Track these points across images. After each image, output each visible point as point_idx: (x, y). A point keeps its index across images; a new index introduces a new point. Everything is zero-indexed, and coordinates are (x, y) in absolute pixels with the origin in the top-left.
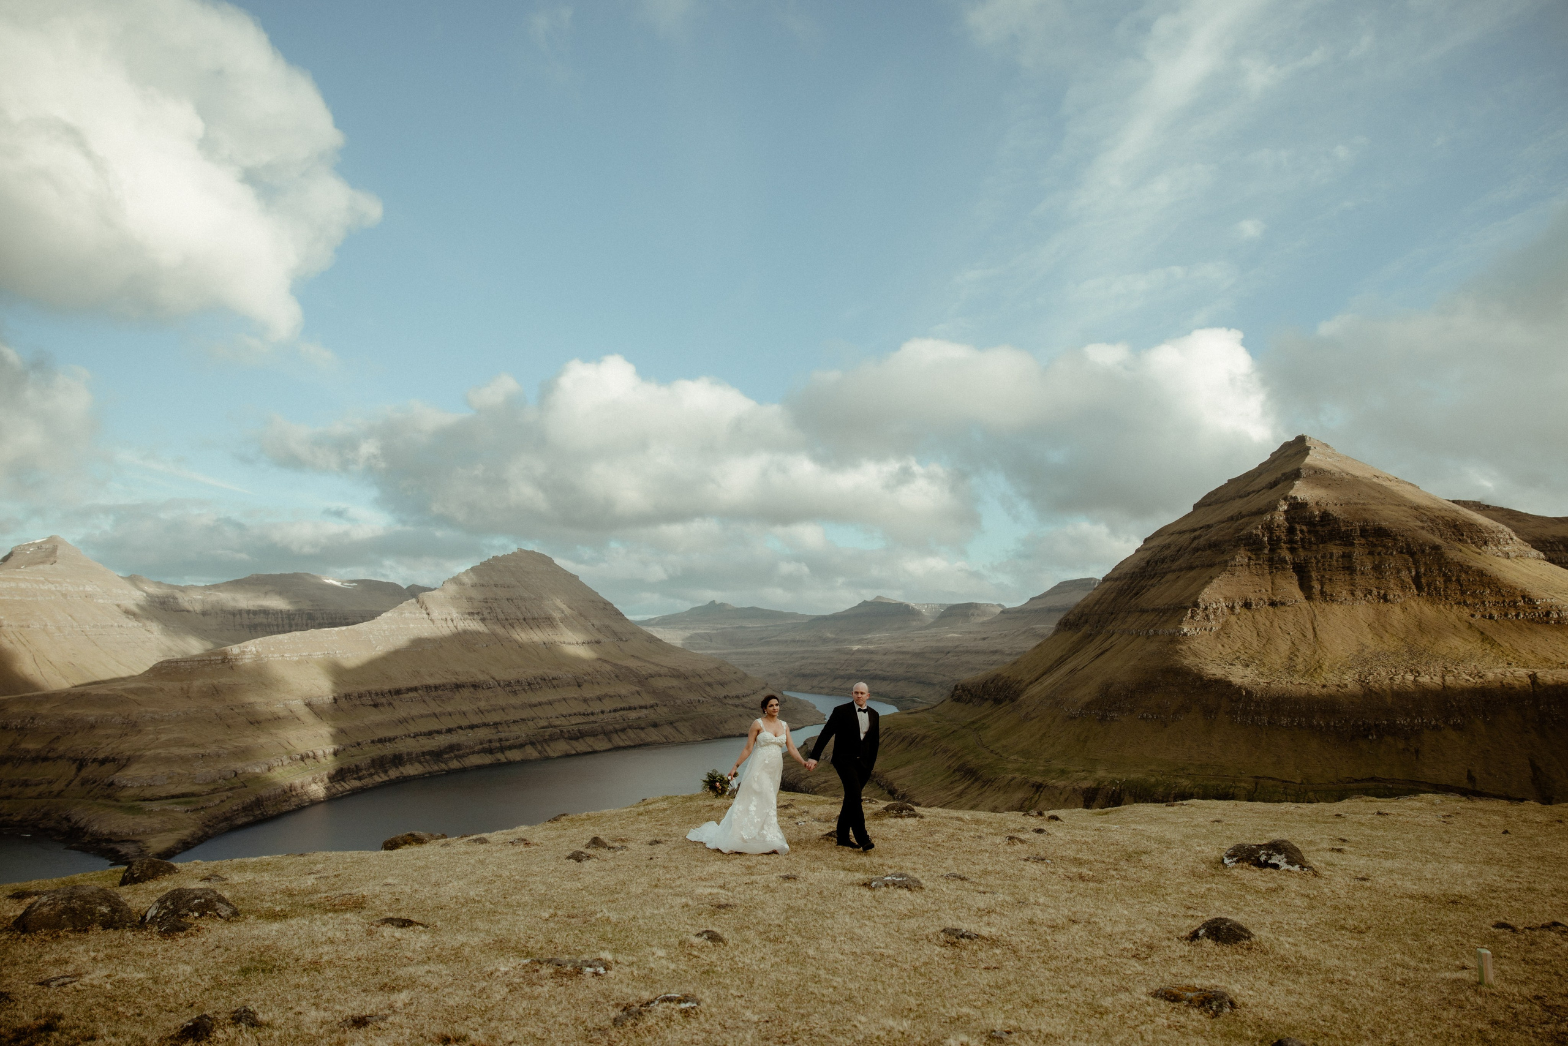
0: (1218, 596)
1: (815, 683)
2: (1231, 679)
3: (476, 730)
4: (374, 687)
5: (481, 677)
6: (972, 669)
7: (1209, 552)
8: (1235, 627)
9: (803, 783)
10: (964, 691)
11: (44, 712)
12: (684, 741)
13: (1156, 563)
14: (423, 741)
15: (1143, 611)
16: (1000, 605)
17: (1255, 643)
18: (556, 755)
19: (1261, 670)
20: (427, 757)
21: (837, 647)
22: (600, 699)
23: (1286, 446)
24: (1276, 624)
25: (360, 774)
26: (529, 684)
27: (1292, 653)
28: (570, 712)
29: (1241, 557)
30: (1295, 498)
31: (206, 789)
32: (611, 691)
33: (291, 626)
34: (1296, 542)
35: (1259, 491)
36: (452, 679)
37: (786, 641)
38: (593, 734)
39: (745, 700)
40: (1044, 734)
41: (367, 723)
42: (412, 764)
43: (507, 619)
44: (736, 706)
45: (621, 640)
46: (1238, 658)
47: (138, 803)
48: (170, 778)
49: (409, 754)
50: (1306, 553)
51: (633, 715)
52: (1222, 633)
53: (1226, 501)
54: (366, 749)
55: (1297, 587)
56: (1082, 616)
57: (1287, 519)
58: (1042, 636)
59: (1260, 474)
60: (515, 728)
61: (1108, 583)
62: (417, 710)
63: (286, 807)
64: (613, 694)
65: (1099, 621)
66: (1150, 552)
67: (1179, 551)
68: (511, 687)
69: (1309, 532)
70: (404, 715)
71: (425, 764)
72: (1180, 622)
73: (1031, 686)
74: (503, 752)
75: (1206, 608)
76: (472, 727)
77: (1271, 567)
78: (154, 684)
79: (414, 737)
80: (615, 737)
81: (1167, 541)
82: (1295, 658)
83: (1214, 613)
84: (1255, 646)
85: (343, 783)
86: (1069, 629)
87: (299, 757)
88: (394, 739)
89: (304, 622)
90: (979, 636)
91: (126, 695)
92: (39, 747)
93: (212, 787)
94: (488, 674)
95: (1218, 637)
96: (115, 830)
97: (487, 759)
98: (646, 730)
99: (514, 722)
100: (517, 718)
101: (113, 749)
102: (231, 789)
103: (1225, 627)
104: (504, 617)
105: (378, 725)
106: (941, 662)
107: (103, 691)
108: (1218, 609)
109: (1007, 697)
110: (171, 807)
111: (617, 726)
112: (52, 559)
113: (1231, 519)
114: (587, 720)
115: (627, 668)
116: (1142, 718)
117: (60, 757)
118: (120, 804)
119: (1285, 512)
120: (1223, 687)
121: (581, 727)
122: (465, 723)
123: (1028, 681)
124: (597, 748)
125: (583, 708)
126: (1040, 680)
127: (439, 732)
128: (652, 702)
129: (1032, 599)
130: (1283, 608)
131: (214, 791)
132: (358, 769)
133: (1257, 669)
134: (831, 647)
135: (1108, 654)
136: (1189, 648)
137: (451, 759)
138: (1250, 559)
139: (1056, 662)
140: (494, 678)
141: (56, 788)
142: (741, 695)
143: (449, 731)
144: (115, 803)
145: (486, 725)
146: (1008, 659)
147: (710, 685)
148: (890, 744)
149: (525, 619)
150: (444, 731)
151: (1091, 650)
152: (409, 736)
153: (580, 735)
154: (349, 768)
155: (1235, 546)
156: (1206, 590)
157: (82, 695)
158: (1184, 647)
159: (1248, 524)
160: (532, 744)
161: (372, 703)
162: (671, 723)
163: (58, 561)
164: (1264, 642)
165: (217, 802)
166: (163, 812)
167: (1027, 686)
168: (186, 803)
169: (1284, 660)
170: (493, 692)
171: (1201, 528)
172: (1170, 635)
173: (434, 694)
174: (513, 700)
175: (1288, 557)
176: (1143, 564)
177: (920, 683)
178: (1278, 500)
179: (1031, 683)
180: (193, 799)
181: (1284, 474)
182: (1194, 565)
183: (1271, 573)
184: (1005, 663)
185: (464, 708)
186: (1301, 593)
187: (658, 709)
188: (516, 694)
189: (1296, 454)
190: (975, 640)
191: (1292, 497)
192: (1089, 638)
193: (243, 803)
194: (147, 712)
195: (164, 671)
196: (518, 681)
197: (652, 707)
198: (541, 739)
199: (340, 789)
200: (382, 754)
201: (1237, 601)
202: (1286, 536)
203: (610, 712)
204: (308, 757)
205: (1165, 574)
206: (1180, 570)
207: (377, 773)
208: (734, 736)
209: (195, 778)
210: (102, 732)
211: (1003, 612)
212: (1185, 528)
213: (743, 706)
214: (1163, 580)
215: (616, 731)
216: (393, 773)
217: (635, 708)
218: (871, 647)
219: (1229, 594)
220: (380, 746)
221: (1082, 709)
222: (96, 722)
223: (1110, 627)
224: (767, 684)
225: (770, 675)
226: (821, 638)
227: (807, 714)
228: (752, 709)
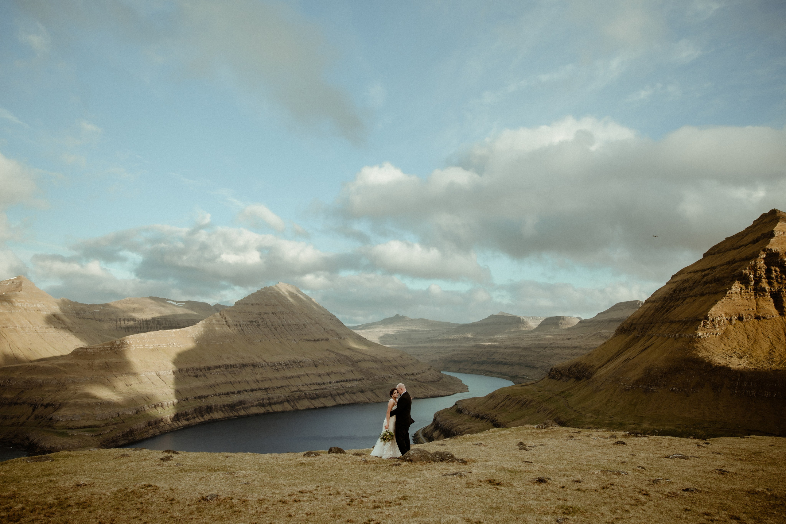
0: (721, 313)
2: (731, 366)
3: (255, 392)
4: (195, 365)
5: (258, 360)
6: (561, 358)
7: (714, 284)
8: (733, 332)
9: (455, 429)
10: (556, 372)
11: (15, 376)
12: (380, 401)
13: (680, 292)
14: (224, 398)
15: (672, 322)
16: (578, 318)
17: (746, 343)
18: (302, 408)
19: (750, 360)
20: (226, 408)
21: (475, 344)
22: (328, 374)
23: (764, 216)
24: (760, 331)
25: (188, 417)
26: (286, 365)
27: (771, 350)
28: (311, 382)
29: (736, 287)
30: (771, 250)
31: (103, 423)
32: (335, 369)
33: (148, 328)
34: (772, 278)
35: (746, 245)
36: (240, 361)
37: (443, 340)
38: (325, 396)
39: (418, 376)
40: (609, 400)
41: (192, 387)
42: (217, 412)
43: (272, 325)
44: (412, 380)
45: (341, 338)
46: (735, 353)
47: (65, 430)
48: (82, 416)
49: (216, 406)
50: (779, 285)
51: (349, 385)
52: (724, 337)
53: (725, 252)
54: (191, 402)
55: (774, 307)
56: (632, 325)
57: (765, 263)
58: (606, 337)
59: (747, 234)
60: (277, 391)
61: (648, 304)
62: (220, 379)
63: (146, 436)
64: (336, 372)
65: (643, 328)
66: (676, 284)
67: (694, 283)
68: (275, 366)
69: (781, 272)
70: (213, 382)
71: (225, 412)
72: (696, 329)
73: (599, 370)
74: (270, 406)
75: (713, 320)
76: (252, 390)
77: (755, 294)
78: (73, 362)
79: (219, 396)
80: (338, 398)
81: (686, 278)
82: (773, 353)
83: (719, 323)
84: (746, 345)
85: (178, 422)
86: (624, 333)
87: (153, 406)
88: (207, 396)
89: (155, 326)
90: (566, 337)
91: (59, 367)
92: (13, 396)
93: (105, 422)
94: (261, 358)
95: (721, 339)
96: (53, 446)
97: (261, 410)
98: (356, 394)
99: (277, 388)
100: (279, 385)
101: (52, 398)
102: (116, 424)
103: (726, 333)
104: (270, 324)
105: (198, 388)
106: (541, 353)
107: (46, 365)
108: (721, 321)
109: (584, 376)
110: (84, 433)
111: (339, 392)
112: (19, 289)
113: (729, 263)
114: (321, 388)
115: (345, 356)
116: (672, 390)
117: (24, 403)
118: (55, 431)
119: (764, 259)
120: (725, 370)
121: (317, 392)
122: (248, 388)
123: (598, 366)
124: (327, 405)
125: (318, 380)
126: (605, 366)
127: (233, 393)
128: (360, 377)
129: (599, 314)
130: (764, 321)
131: (107, 425)
132: (186, 414)
133: (748, 360)
134: (472, 343)
135: (649, 350)
136: (703, 346)
137: (240, 409)
138: (741, 289)
139: (615, 354)
140: (265, 361)
141: (21, 420)
142: (415, 374)
143: (239, 392)
144: (53, 430)
145: (260, 389)
146: (584, 352)
147: (396, 367)
148: (510, 405)
149: (283, 325)
150: (236, 392)
151: (639, 346)
152: (216, 395)
153: (317, 397)
154: (182, 414)
155: (731, 281)
156: (713, 309)
157: (36, 367)
158: (699, 346)
159: (739, 266)
160: (288, 401)
161: (195, 375)
162: (372, 390)
163: (23, 290)
164: (752, 342)
165: (108, 431)
166: (79, 437)
167: (597, 369)
168: (92, 431)
169: (766, 354)
170: (264, 369)
171: (709, 269)
172: (690, 337)
173: (230, 370)
174: (277, 375)
175: (767, 287)
176: (671, 292)
177: (528, 366)
178: (759, 251)
179: (600, 367)
180: (95, 429)
181: (762, 235)
182: (705, 292)
183: (756, 298)
184: (582, 355)
185: (247, 379)
186: (776, 311)
187: (365, 382)
188: (278, 371)
189: (770, 221)
190: (563, 340)
191: (768, 249)
192: (636, 339)
193: (123, 432)
194: (70, 377)
195: (79, 354)
196: (279, 363)
197: (360, 380)
198: (293, 399)
199: (177, 426)
200: (200, 406)
201: (734, 316)
202: (765, 274)
203: (335, 382)
204: (159, 406)
205: (686, 298)
206: (696, 296)
207: (197, 417)
209: (96, 417)
210: (46, 389)
211: (580, 322)
212: (698, 269)
213: (416, 380)
214: (685, 302)
215: (339, 395)
216: (207, 417)
217: (350, 381)
218: (497, 344)
219: (728, 312)
220: (199, 400)
221: (633, 384)
222: (43, 383)
223: (650, 332)
224: (431, 367)
225: (433, 361)
226: (464, 338)
227: (456, 385)
228: (422, 382)
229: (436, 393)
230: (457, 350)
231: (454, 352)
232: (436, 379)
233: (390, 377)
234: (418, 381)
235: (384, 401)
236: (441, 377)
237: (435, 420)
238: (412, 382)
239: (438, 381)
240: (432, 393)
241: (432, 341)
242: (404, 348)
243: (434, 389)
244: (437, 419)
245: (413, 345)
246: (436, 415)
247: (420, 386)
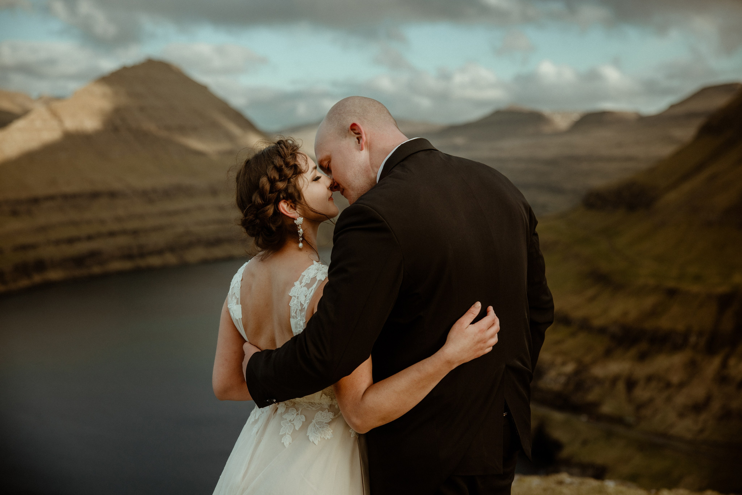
3: (115, 237)
5: (116, 186)
14: (64, 247)
16: (635, 112)
18: (194, 261)
20: (69, 263)
25: (5, 279)
26: (166, 193)
28: (207, 220)
36: (89, 188)
41: (9, 230)
42: (54, 269)
49: (51, 260)
54: (9, 255)
58: (681, 143)
60: (153, 235)
62: (56, 218)
70: (44, 223)
71: (68, 270)
73: (666, 193)
74: (142, 258)
76: (112, 234)
79: (56, 244)
86: (712, 134)
88: (35, 246)
94: (123, 183)
97: (127, 265)
99: (153, 229)
100: (156, 226)
105: (17, 232)
109: (642, 203)
122: (104, 230)
123: (665, 188)
126: (676, 187)
127: (79, 239)
129: (672, 105)
137: (92, 265)
143: (90, 238)
150: (84, 238)
152: (50, 243)
160: (171, 250)
161: (11, 211)
167: (663, 192)
170: (130, 201)
173: (71, 202)
174: (150, 209)
179: (667, 190)
185: (103, 216)
188: (153, 203)
192: (730, 144)
196: (155, 190)
198: (179, 246)
200: (24, 261)
207: (21, 278)
216: (37, 278)
220: (21, 252)
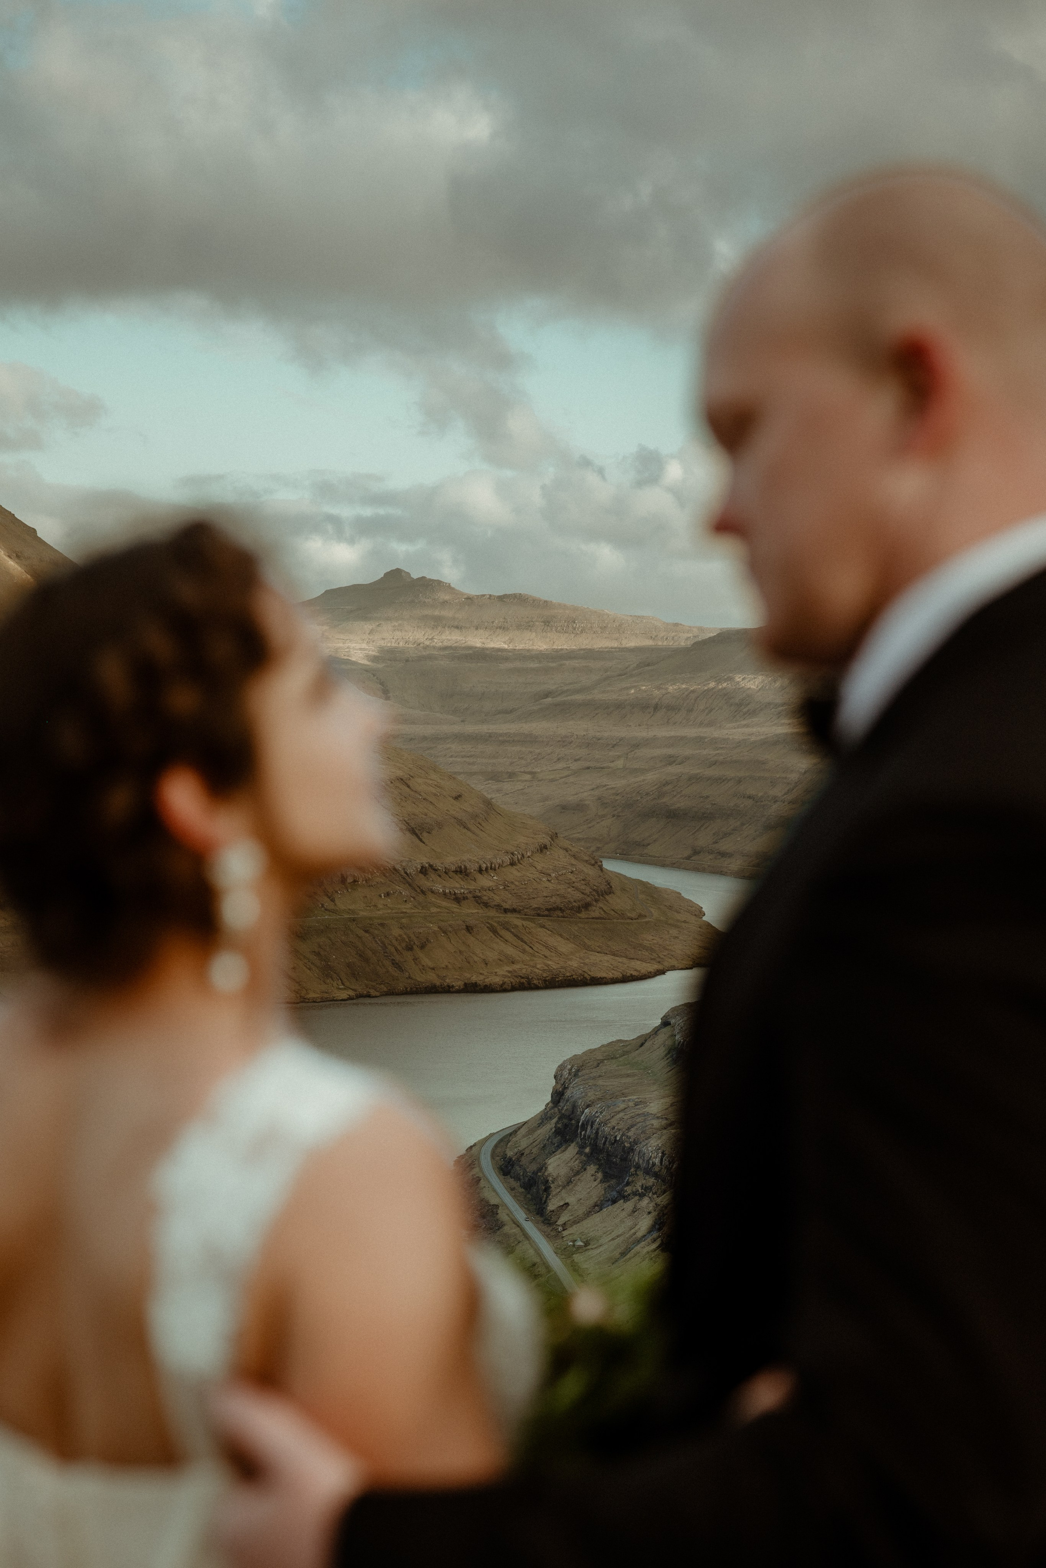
1: (704, 839)
37: (619, 706)
39: (485, 881)
44: (458, 899)
142: (472, 867)
208: (447, 990)
213: (477, 899)
224: (554, 836)
225: (564, 808)
226: (726, 695)
227: (674, 932)
228: (506, 911)
229: (574, 965)
230: (687, 758)
231: (674, 770)
232: (578, 895)
233: (350, 880)
234: (486, 905)
235: (312, 995)
236: (603, 887)
237: (558, 1096)
238: (454, 906)
239: (587, 906)
240: (554, 964)
241: (564, 710)
242: (425, 738)
243: (565, 947)
244: (568, 1093)
245: (470, 728)
246: (566, 1073)
247: (495, 931)
